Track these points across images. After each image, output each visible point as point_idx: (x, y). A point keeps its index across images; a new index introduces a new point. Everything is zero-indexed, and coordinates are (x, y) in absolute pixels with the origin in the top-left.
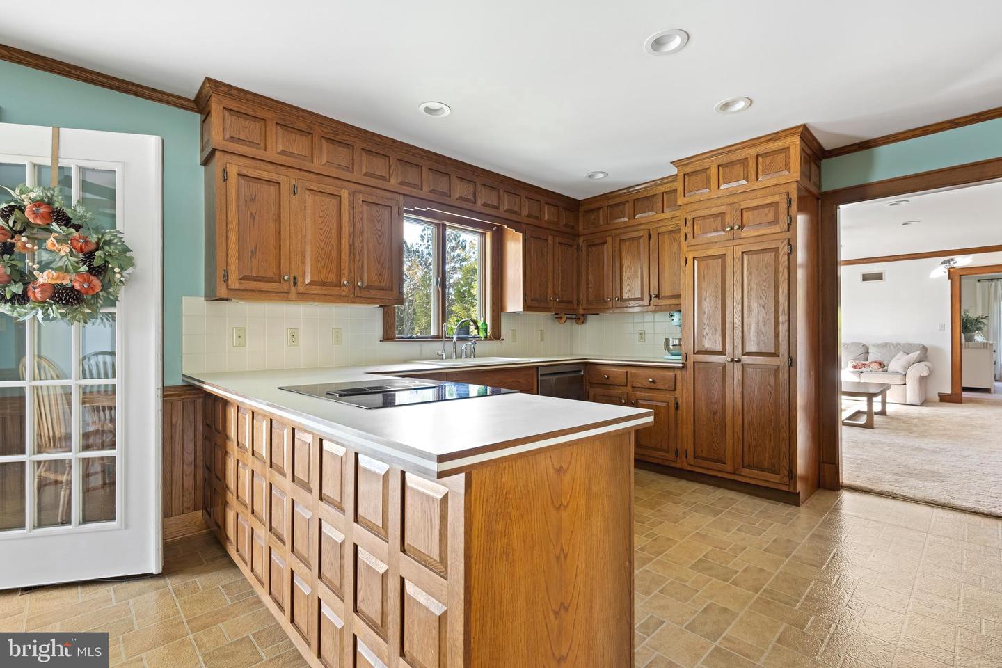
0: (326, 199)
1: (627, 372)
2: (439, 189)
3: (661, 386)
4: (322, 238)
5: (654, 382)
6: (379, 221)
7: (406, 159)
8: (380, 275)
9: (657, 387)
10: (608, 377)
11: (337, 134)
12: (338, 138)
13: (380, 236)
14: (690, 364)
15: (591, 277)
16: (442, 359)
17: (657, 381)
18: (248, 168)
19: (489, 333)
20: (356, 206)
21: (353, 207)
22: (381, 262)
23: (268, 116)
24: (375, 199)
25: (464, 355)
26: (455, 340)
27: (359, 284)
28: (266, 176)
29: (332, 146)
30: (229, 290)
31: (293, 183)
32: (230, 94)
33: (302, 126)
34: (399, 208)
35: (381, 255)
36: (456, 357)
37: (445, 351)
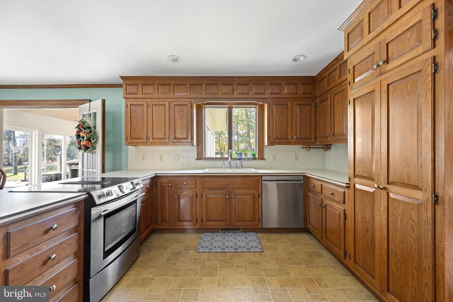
0: (160, 107)
1: (322, 185)
2: (211, 92)
4: (158, 122)
5: (333, 194)
6: (182, 112)
7: (194, 83)
8: (182, 133)
9: (335, 199)
11: (164, 81)
12: (165, 83)
13: (182, 118)
14: (352, 185)
15: (321, 122)
16: (223, 168)
17: (335, 194)
18: (134, 102)
19: (257, 156)
20: (172, 107)
21: (171, 108)
22: (183, 128)
23: (140, 82)
24: (180, 103)
25: (235, 168)
26: (230, 160)
27: (173, 137)
28: (139, 103)
29: (162, 86)
30: (128, 143)
31: (148, 103)
32: (127, 79)
33: (151, 82)
34: (192, 105)
35: (183, 125)
36: (231, 168)
37: (224, 164)
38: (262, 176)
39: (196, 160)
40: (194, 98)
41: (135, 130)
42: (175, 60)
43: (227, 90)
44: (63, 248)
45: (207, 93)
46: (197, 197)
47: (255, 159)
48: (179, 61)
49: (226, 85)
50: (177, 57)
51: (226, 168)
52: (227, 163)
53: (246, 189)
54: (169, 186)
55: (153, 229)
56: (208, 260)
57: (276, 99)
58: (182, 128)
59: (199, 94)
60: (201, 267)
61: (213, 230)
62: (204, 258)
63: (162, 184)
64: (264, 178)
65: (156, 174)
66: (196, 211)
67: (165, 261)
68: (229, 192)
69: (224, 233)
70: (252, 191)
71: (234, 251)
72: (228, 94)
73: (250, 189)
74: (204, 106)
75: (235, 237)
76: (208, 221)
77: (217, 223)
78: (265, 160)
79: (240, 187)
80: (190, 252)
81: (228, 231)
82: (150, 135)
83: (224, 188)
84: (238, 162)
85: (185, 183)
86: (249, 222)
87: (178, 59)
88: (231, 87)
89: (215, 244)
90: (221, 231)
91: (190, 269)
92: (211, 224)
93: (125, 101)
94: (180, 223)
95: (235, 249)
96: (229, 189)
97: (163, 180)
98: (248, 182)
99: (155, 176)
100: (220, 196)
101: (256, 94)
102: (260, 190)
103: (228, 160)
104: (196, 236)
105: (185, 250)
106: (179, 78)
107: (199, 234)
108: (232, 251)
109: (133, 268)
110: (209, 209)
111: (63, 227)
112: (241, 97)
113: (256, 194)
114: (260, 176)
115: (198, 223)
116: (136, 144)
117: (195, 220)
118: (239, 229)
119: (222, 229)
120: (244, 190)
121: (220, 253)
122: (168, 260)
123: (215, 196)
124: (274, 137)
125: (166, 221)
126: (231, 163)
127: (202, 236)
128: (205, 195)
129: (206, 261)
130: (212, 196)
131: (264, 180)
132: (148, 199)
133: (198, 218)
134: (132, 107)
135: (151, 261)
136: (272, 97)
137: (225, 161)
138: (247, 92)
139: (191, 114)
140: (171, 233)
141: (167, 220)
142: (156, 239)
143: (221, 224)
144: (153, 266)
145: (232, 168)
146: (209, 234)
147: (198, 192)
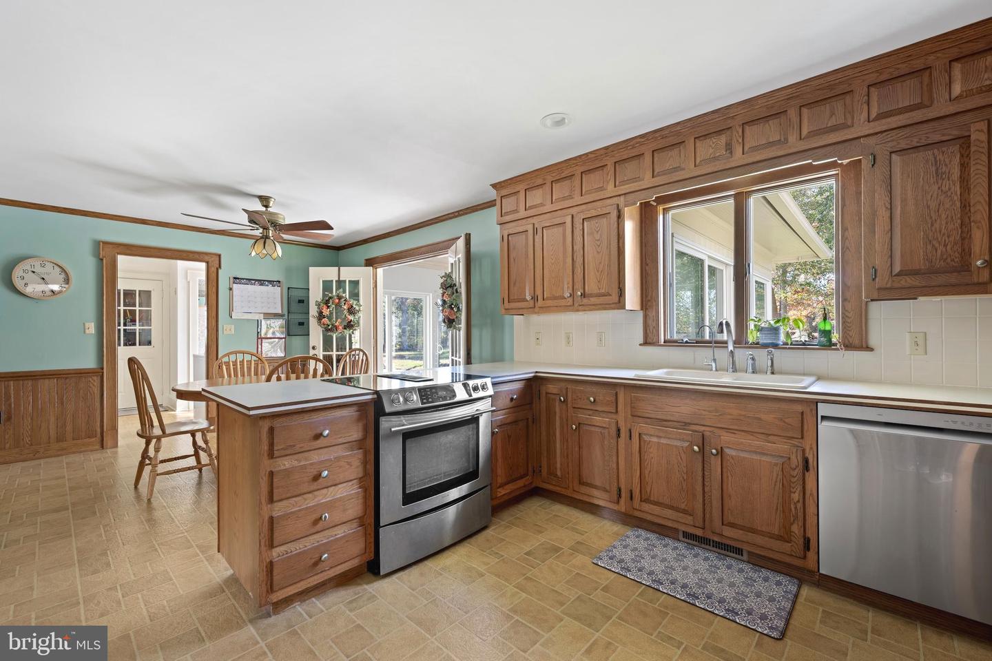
0: (555, 230)
2: (669, 167)
4: (553, 261)
6: (598, 232)
7: (625, 157)
8: (599, 282)
11: (563, 172)
13: (599, 246)
16: (712, 371)
18: (512, 228)
19: (835, 338)
20: (578, 226)
21: (576, 228)
22: (600, 270)
23: (521, 187)
24: (594, 213)
25: (750, 369)
26: (731, 347)
27: (579, 293)
28: (521, 229)
29: (558, 185)
30: (506, 309)
31: (536, 226)
32: (503, 187)
33: (539, 181)
34: (619, 211)
35: (600, 263)
36: (735, 370)
37: (715, 360)
38: (817, 402)
39: (640, 345)
40: (625, 194)
41: (515, 284)
42: (560, 123)
43: (711, 151)
44: (340, 467)
45: (655, 173)
46: (619, 436)
47: (829, 345)
48: (566, 121)
49: (707, 137)
50: (561, 116)
51: (721, 370)
52: (723, 356)
53: (759, 436)
54: (560, 400)
55: (533, 486)
56: (606, 589)
57: (907, 130)
58: (598, 271)
59: (636, 181)
60: (578, 597)
61: (662, 530)
62: (598, 581)
63: (549, 395)
64: (823, 410)
65: (536, 372)
66: (618, 469)
67: (522, 554)
68: (703, 435)
69: (690, 546)
70: (782, 447)
71: (683, 598)
72: (715, 159)
73: (771, 438)
74: (660, 208)
75: (715, 566)
76: (645, 501)
77: (669, 513)
78: (872, 350)
79: (736, 427)
80: (581, 556)
81: (703, 546)
82: (539, 292)
83: (686, 424)
84: (762, 356)
85: (592, 399)
86: (767, 539)
87: (564, 119)
88: (723, 139)
89: (645, 563)
90: (683, 539)
91: (554, 590)
92: (651, 512)
93: (501, 229)
94: (584, 489)
95: (689, 595)
96: (702, 428)
97: (552, 388)
98: (763, 416)
99: (534, 377)
100: (678, 443)
101: (814, 135)
102: (811, 448)
103: (727, 347)
104: (617, 528)
105: (572, 548)
106: (590, 156)
107: (627, 527)
108: (678, 596)
109: (469, 543)
110: (647, 472)
111: (339, 436)
112: (758, 158)
113: (793, 457)
114: (813, 403)
115: (622, 501)
116: (521, 310)
117: (615, 489)
118: (739, 551)
119: (686, 535)
120: (752, 437)
121: (644, 586)
122: (528, 554)
123: (664, 441)
124: (897, 269)
125: (556, 476)
126: (736, 358)
127: (630, 533)
128: (637, 435)
129: (599, 590)
130: (655, 440)
131: (823, 418)
132: (515, 422)
133: (623, 488)
134: (510, 238)
135: (500, 543)
136: (884, 128)
137: (715, 349)
138: (777, 138)
139: (619, 235)
140: (568, 505)
141: (559, 473)
142: (535, 509)
143: (680, 520)
144: (497, 553)
145: (741, 371)
146: (650, 535)
147: (622, 425)
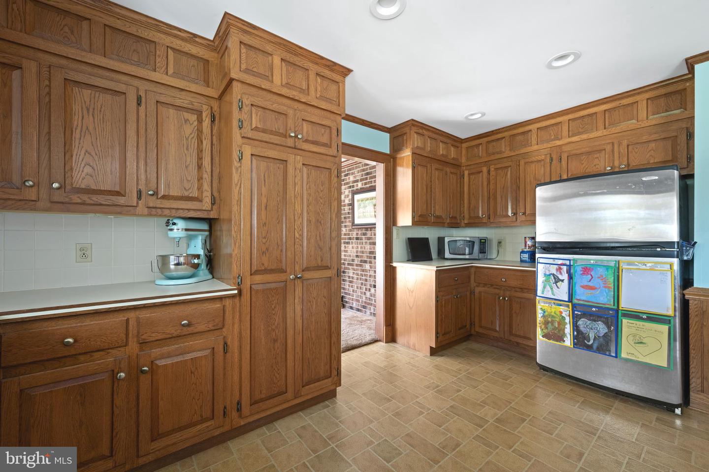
1: (128, 320)
3: (202, 327)
9: (196, 331)
10: (75, 341)
14: (246, 288)
